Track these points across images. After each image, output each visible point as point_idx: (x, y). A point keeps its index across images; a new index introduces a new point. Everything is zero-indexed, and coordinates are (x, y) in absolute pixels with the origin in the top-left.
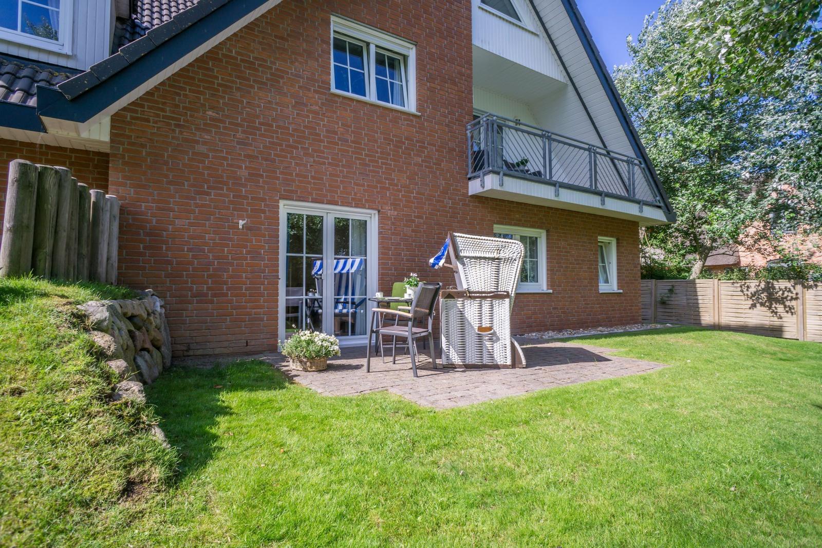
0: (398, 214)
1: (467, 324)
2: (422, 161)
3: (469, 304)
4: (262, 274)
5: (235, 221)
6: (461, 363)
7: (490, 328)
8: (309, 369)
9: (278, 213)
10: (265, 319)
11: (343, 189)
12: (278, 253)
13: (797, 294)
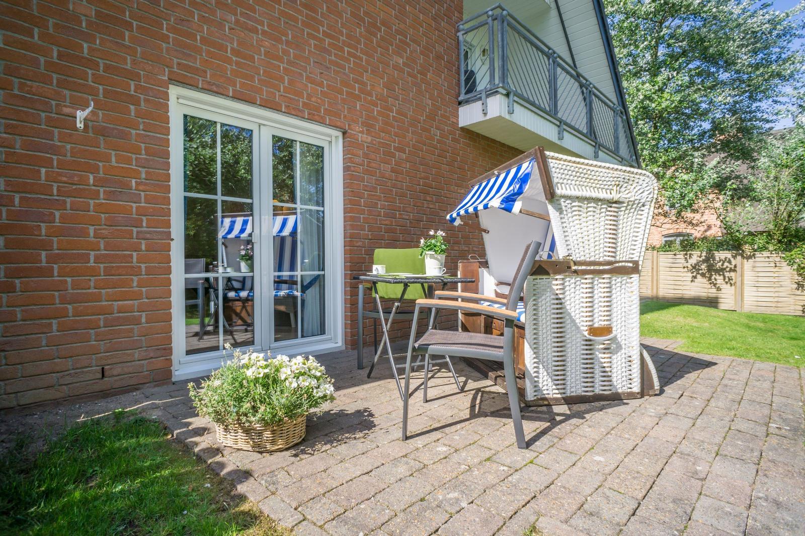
0: (372, 140)
1: (569, 321)
2: (404, 64)
3: (573, 285)
4: (135, 229)
5: (67, 110)
6: (559, 396)
7: (608, 330)
8: (269, 446)
9: (166, 107)
10: (143, 320)
11: (289, 83)
12: (168, 189)
13: (735, 266)
